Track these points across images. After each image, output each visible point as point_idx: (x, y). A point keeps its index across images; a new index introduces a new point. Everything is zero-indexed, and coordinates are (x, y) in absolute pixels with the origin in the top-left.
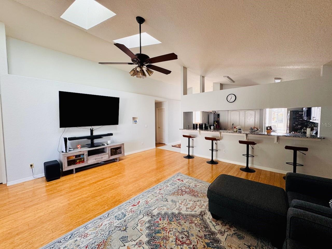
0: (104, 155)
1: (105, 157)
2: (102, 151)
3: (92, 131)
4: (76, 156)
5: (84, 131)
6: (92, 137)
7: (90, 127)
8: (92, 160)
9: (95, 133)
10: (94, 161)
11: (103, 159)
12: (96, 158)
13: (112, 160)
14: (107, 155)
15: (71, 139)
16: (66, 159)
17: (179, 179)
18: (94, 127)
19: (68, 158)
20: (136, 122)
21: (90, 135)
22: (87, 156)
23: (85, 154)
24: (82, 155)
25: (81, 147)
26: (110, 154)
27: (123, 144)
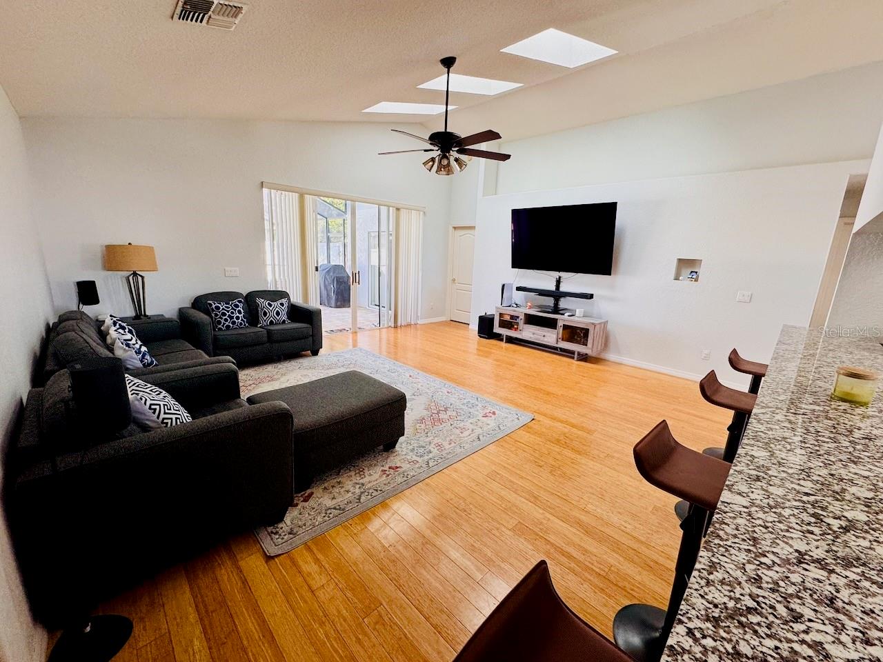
0: (548, 331)
1: (549, 337)
2: (552, 324)
3: (558, 282)
4: (512, 317)
5: (544, 280)
6: (557, 295)
7: (556, 274)
8: (529, 332)
9: (563, 288)
10: (532, 336)
11: (546, 339)
12: (535, 332)
14: (553, 335)
15: (519, 289)
16: (498, 317)
17: (494, 413)
18: (563, 275)
19: (501, 315)
20: (694, 277)
21: (553, 288)
22: (522, 321)
23: (522, 317)
24: (518, 317)
25: (530, 308)
26: (560, 336)
27: (593, 324)
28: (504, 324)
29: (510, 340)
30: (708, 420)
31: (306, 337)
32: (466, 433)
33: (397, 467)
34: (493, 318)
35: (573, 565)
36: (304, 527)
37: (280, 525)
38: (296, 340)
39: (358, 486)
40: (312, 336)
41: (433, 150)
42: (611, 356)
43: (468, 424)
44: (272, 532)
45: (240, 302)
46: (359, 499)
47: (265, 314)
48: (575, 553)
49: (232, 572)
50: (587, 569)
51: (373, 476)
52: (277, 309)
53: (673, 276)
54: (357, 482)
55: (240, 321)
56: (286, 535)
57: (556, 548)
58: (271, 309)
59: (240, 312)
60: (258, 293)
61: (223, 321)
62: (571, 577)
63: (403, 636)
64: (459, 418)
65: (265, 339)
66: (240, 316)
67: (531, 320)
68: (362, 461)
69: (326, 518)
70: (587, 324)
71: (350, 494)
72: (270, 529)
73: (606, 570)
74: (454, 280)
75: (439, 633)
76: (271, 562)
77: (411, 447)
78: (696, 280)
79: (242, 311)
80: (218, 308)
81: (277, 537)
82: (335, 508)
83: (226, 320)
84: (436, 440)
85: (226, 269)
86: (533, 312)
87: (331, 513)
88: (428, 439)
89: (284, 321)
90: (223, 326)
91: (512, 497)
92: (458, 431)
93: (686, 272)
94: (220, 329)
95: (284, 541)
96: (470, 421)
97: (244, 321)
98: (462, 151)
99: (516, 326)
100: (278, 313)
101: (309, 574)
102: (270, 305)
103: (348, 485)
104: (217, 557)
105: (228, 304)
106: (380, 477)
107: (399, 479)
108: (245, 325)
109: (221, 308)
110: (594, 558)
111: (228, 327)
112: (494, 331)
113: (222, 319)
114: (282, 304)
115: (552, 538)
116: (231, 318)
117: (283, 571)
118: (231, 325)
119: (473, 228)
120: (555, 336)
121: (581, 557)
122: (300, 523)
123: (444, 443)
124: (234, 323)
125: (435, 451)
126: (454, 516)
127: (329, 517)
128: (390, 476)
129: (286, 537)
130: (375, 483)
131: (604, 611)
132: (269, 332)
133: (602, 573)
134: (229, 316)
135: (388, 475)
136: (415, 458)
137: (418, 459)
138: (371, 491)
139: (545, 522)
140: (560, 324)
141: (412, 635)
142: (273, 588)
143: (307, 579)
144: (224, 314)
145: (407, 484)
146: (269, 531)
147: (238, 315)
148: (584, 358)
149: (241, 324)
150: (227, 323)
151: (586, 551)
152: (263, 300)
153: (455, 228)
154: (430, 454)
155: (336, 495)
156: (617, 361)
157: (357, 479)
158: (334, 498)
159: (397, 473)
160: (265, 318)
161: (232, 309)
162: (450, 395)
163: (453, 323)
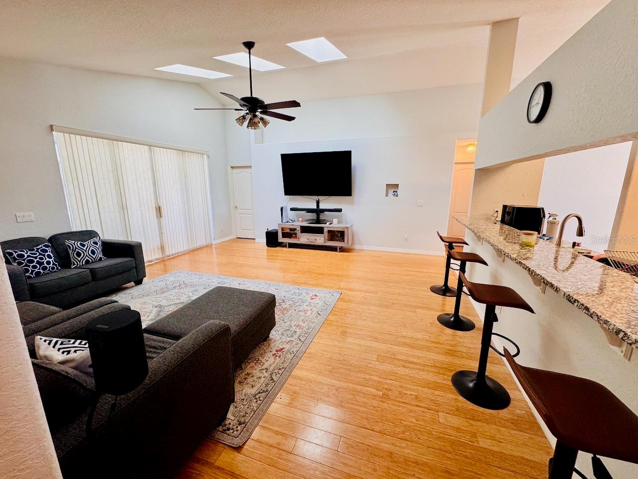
0: (319, 236)
1: (320, 239)
2: (320, 231)
3: (318, 203)
4: (291, 229)
5: (309, 202)
6: (318, 211)
7: (316, 198)
8: (304, 238)
9: (322, 206)
10: (307, 240)
11: (317, 241)
12: (309, 237)
13: (326, 246)
15: (292, 209)
16: (281, 230)
17: (316, 295)
18: (321, 198)
19: (282, 229)
20: (395, 194)
21: (315, 207)
22: (300, 231)
23: (299, 229)
24: (296, 229)
25: (302, 221)
26: (327, 238)
27: (346, 227)
28: (285, 235)
29: (292, 246)
30: (421, 272)
31: (129, 270)
32: (309, 313)
33: (282, 349)
34: (277, 232)
35: (418, 367)
36: (247, 415)
37: (227, 422)
38: (121, 274)
39: (264, 371)
40: (136, 267)
41: (242, 110)
42: (357, 247)
43: (305, 307)
44: (225, 430)
45: (47, 246)
46: (272, 379)
47: (79, 254)
48: (415, 360)
49: (215, 473)
50: (425, 365)
51: (269, 361)
52: (91, 248)
53: (385, 195)
54: (261, 368)
55: (51, 265)
56: (237, 427)
57: (405, 361)
58: (85, 248)
59: (49, 257)
60: (64, 236)
61: (30, 269)
62: (421, 373)
63: (368, 447)
64: (296, 304)
65: (90, 278)
66: (51, 260)
67: (305, 230)
68: (253, 354)
69: (259, 402)
70: (343, 228)
71: (263, 379)
72: (220, 428)
73: (433, 362)
74: (236, 207)
75: (385, 434)
76: (244, 451)
77: (280, 333)
78: (397, 196)
79: (52, 255)
80: (21, 256)
81: (232, 431)
82: (259, 393)
83: (35, 267)
84: (293, 323)
85: (17, 214)
86: (305, 224)
87: (259, 397)
88: (287, 324)
89: (101, 258)
90: (32, 273)
91: (363, 342)
92: (302, 313)
93: (391, 192)
94: (29, 277)
95: (239, 432)
96: (305, 304)
97: (56, 265)
98: (264, 113)
99: (294, 236)
100: (93, 252)
101: (279, 444)
102: (84, 246)
103: (256, 372)
104: (192, 471)
105: (34, 250)
106: (275, 359)
107: (290, 356)
108: (57, 269)
109: (26, 255)
110: (424, 359)
111: (38, 274)
112: (279, 241)
113: (29, 266)
114: (96, 243)
115: (399, 357)
116: (41, 264)
117: (257, 452)
118: (42, 271)
119: (250, 167)
120: (323, 239)
121: (419, 361)
122: (242, 414)
123: (300, 323)
124: (45, 268)
125: (298, 330)
126: (341, 366)
127: (260, 400)
128: (282, 356)
129: (239, 428)
130: (275, 365)
131: (445, 382)
132: (92, 271)
133: (432, 365)
134: (38, 262)
135: (280, 357)
136: (289, 339)
137: (291, 339)
138: (276, 371)
139: (390, 350)
140: (326, 230)
141: (372, 444)
142: (259, 466)
143: (280, 447)
144: (32, 261)
145: (297, 357)
146: (221, 430)
147: (48, 259)
148: (342, 250)
149: (53, 268)
150: (37, 270)
151: (418, 357)
152: (73, 242)
153: (232, 167)
154: (297, 333)
155: (253, 383)
156: (362, 248)
157: (259, 367)
158: (253, 386)
159: (284, 353)
160: (79, 259)
161: (40, 254)
162: (278, 290)
163: (239, 239)
